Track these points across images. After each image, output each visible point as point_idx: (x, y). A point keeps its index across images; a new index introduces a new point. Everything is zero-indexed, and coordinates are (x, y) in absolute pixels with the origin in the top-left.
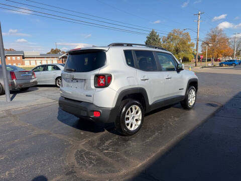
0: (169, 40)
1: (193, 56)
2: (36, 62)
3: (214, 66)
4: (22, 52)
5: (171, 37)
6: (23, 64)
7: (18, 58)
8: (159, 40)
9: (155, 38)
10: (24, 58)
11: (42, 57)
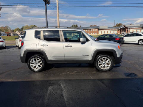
2: (105, 32)
4: (99, 27)
6: (98, 33)
7: (96, 30)
10: (99, 30)
11: (109, 29)
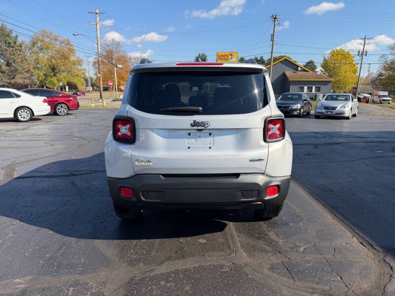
0: (36, 49)
1: (83, 81)
5: (38, 44)
8: (20, 46)
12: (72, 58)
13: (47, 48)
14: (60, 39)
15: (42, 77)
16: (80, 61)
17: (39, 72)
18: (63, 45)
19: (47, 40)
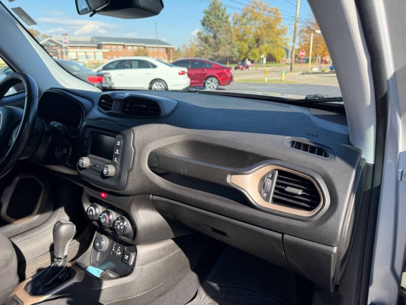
0: (245, 20)
1: (284, 52)
3: (323, 72)
5: (248, 16)
8: (227, 18)
9: (220, 14)
12: (278, 27)
13: (255, 19)
14: (269, 8)
15: (246, 49)
16: (284, 30)
17: (244, 44)
18: (271, 14)
19: (256, 10)
